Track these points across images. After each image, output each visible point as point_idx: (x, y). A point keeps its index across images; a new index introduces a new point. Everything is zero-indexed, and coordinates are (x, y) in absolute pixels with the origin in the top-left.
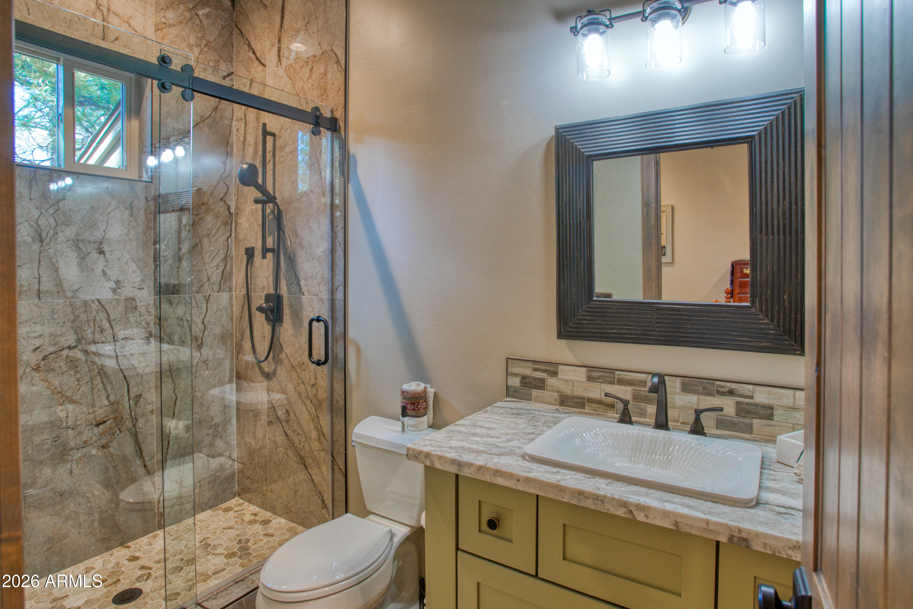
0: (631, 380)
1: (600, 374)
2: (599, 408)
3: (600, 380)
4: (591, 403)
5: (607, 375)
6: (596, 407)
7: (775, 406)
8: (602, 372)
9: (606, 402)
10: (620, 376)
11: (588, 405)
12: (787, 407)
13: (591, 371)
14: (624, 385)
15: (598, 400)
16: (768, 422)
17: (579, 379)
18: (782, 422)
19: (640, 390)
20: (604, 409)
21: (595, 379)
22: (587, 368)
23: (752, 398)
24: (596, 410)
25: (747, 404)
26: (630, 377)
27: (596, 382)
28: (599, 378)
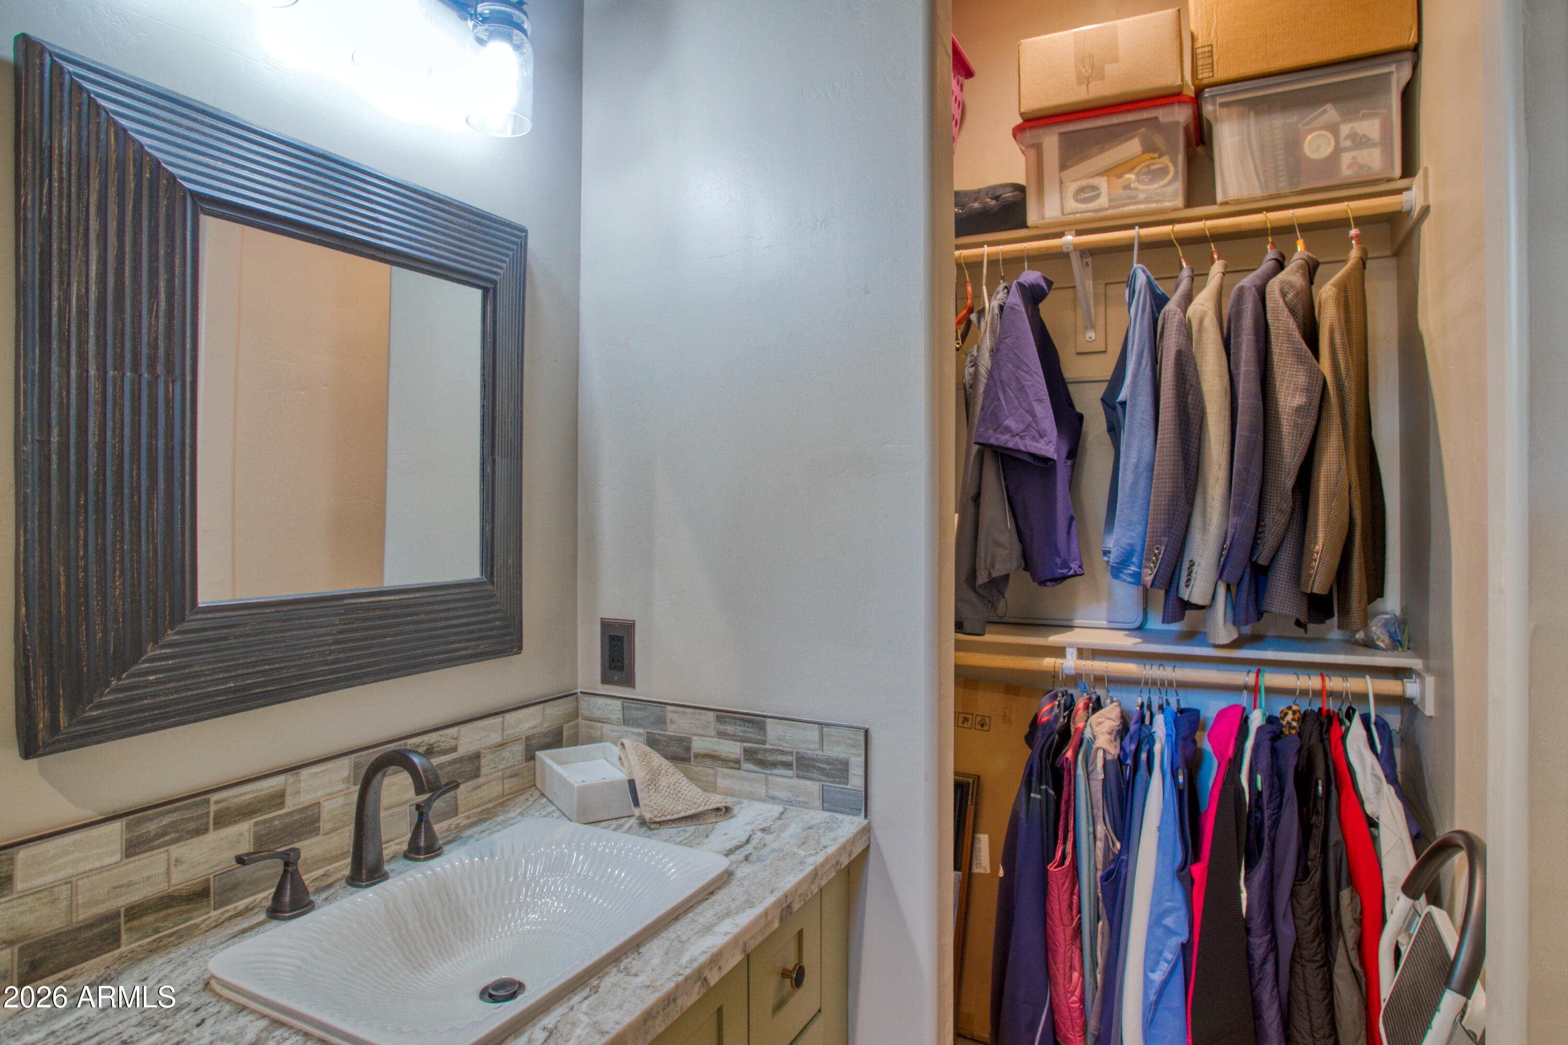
0: (250, 804)
1: (166, 821)
2: (165, 918)
3: (167, 838)
4: (141, 916)
5: (187, 815)
6: (157, 920)
7: (483, 751)
8: (175, 810)
9: (184, 893)
10: (223, 805)
11: (130, 930)
12: (496, 747)
13: (139, 823)
14: (235, 822)
15: (161, 898)
16: (475, 782)
17: (97, 864)
18: (491, 774)
19: (272, 820)
20: (182, 912)
21: (153, 840)
22: (124, 821)
23: (454, 749)
24: (157, 931)
25: (451, 763)
26: (248, 797)
27: (152, 849)
28: (164, 834)
